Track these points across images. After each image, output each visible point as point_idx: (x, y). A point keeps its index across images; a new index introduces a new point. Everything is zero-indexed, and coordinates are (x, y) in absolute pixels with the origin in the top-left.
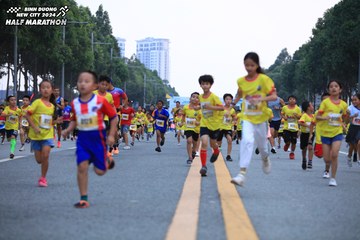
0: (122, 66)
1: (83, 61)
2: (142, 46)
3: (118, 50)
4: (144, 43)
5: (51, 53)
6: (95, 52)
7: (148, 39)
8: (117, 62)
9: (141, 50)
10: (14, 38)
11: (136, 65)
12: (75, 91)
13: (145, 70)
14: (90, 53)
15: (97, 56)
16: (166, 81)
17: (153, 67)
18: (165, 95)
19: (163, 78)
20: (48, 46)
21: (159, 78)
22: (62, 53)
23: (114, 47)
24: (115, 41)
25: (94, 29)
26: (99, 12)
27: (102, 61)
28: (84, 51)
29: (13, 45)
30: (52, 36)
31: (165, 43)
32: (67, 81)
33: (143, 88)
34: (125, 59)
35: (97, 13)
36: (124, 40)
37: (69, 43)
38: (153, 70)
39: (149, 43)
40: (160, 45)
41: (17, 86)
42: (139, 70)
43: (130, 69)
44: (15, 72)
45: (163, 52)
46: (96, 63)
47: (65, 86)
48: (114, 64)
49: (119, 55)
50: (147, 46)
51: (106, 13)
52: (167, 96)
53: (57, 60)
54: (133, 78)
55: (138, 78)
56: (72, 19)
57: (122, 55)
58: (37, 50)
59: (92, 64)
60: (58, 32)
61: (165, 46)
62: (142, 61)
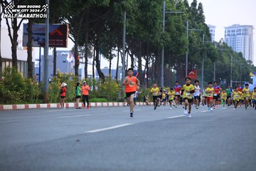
0: (212, 49)
1: (179, 45)
2: (229, 31)
3: (209, 36)
4: (231, 30)
5: (153, 38)
6: (189, 37)
7: (235, 26)
8: (208, 46)
9: (229, 35)
10: (123, 26)
11: (224, 47)
12: (173, 70)
13: (232, 52)
14: (185, 38)
15: (191, 41)
16: (250, 62)
17: (238, 49)
18: (249, 74)
19: (247, 59)
20: (150, 32)
21: (244, 59)
22: (162, 38)
23: (207, 32)
24: (207, 28)
25: (190, 18)
26: (194, 4)
27: (195, 45)
28: (180, 35)
29: (123, 32)
30: (154, 24)
31: (249, 29)
32: (166, 62)
33: (230, 68)
34: (215, 42)
35: (192, 4)
36: (214, 27)
37: (167, 30)
38: (238, 52)
39: (236, 29)
40: (245, 30)
41: (125, 66)
42: (226, 52)
43: (219, 51)
44: (123, 54)
45: (247, 37)
46: (190, 47)
47: (165, 65)
48: (206, 48)
49: (210, 40)
50: (235, 31)
51: (200, 4)
52: (251, 74)
53: (158, 44)
54: (222, 59)
55: (226, 59)
56: (171, 9)
57: (213, 40)
58: (142, 36)
59: (187, 47)
60: (159, 21)
61: (249, 32)
62: (229, 45)
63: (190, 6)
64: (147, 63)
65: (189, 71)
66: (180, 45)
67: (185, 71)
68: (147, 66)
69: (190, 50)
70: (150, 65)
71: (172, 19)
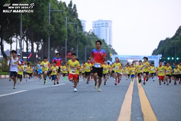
0: (83, 36)
2: (95, 24)
3: (81, 27)
4: (97, 23)
5: (42, 29)
6: (68, 29)
7: (99, 21)
8: (80, 34)
9: (95, 27)
10: (20, 20)
11: (92, 36)
12: (56, 52)
14: (65, 29)
15: (69, 31)
16: (110, 46)
17: (101, 37)
18: (109, 54)
19: (108, 44)
20: (40, 25)
21: (106, 44)
22: (48, 29)
23: (79, 25)
24: (79, 22)
25: (67, 15)
26: (70, 5)
27: (72, 34)
28: (61, 27)
29: (20, 24)
30: (42, 19)
31: (109, 23)
32: (51, 46)
34: (85, 32)
36: (85, 21)
37: (52, 23)
38: (102, 39)
39: (100, 23)
40: (106, 24)
41: (22, 49)
42: (94, 39)
43: (88, 38)
44: (21, 40)
45: (108, 28)
46: (68, 35)
47: (50, 48)
48: (79, 36)
49: (82, 30)
50: (98, 25)
51: (75, 5)
52: (111, 54)
53: (45, 32)
54: (90, 44)
56: (54, 8)
57: (84, 30)
58: (34, 27)
59: (66, 36)
60: (46, 17)
61: (109, 25)
62: (95, 34)
63: (67, 6)
64: (38, 47)
65: (68, 52)
66: (61, 34)
67: (65, 52)
68: (37, 49)
69: (68, 38)
70: (40, 48)
71: (55, 15)
